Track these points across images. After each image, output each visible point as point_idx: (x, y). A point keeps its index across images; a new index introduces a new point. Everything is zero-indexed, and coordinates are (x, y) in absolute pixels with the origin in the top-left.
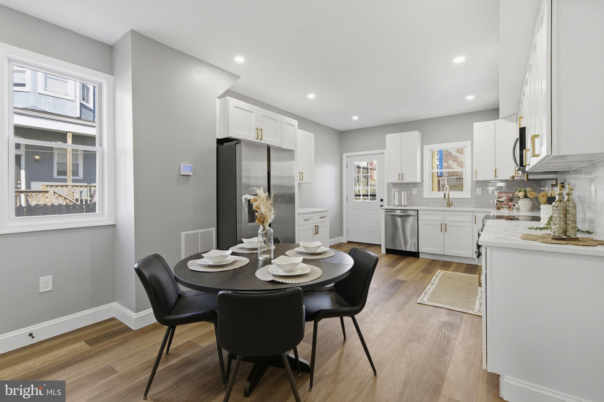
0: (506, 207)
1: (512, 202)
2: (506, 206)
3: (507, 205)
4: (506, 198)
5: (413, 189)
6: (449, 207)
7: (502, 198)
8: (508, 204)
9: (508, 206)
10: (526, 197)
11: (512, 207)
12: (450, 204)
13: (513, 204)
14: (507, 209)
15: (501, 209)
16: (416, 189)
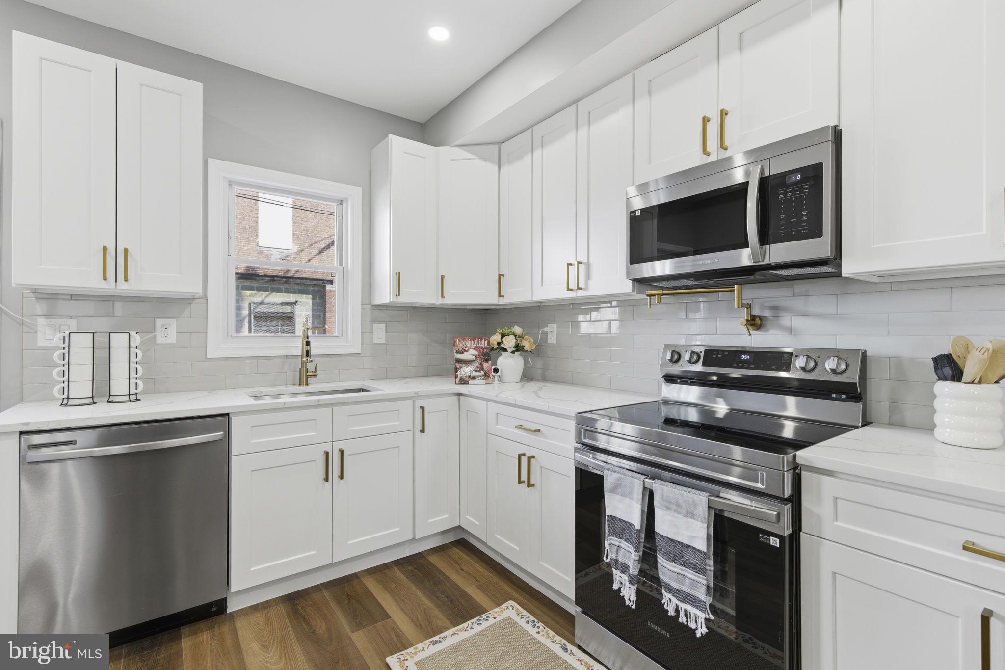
0: (480, 376)
1: (490, 362)
2: (478, 373)
3: (479, 371)
4: (476, 353)
5: (159, 322)
6: (307, 385)
7: (466, 353)
8: (482, 369)
9: (482, 373)
10: (518, 348)
11: (491, 376)
12: (308, 374)
13: (493, 367)
14: (484, 382)
15: (471, 382)
16: (173, 324)
